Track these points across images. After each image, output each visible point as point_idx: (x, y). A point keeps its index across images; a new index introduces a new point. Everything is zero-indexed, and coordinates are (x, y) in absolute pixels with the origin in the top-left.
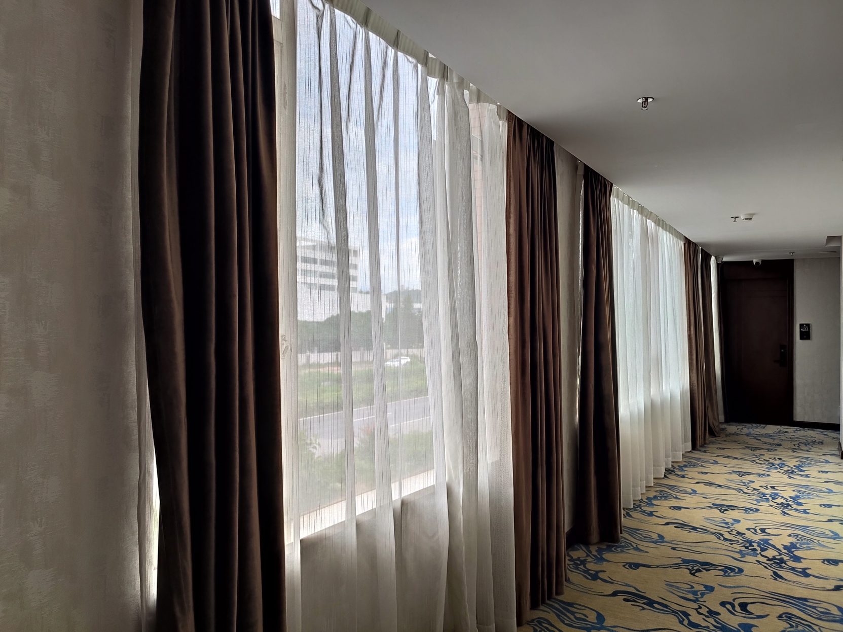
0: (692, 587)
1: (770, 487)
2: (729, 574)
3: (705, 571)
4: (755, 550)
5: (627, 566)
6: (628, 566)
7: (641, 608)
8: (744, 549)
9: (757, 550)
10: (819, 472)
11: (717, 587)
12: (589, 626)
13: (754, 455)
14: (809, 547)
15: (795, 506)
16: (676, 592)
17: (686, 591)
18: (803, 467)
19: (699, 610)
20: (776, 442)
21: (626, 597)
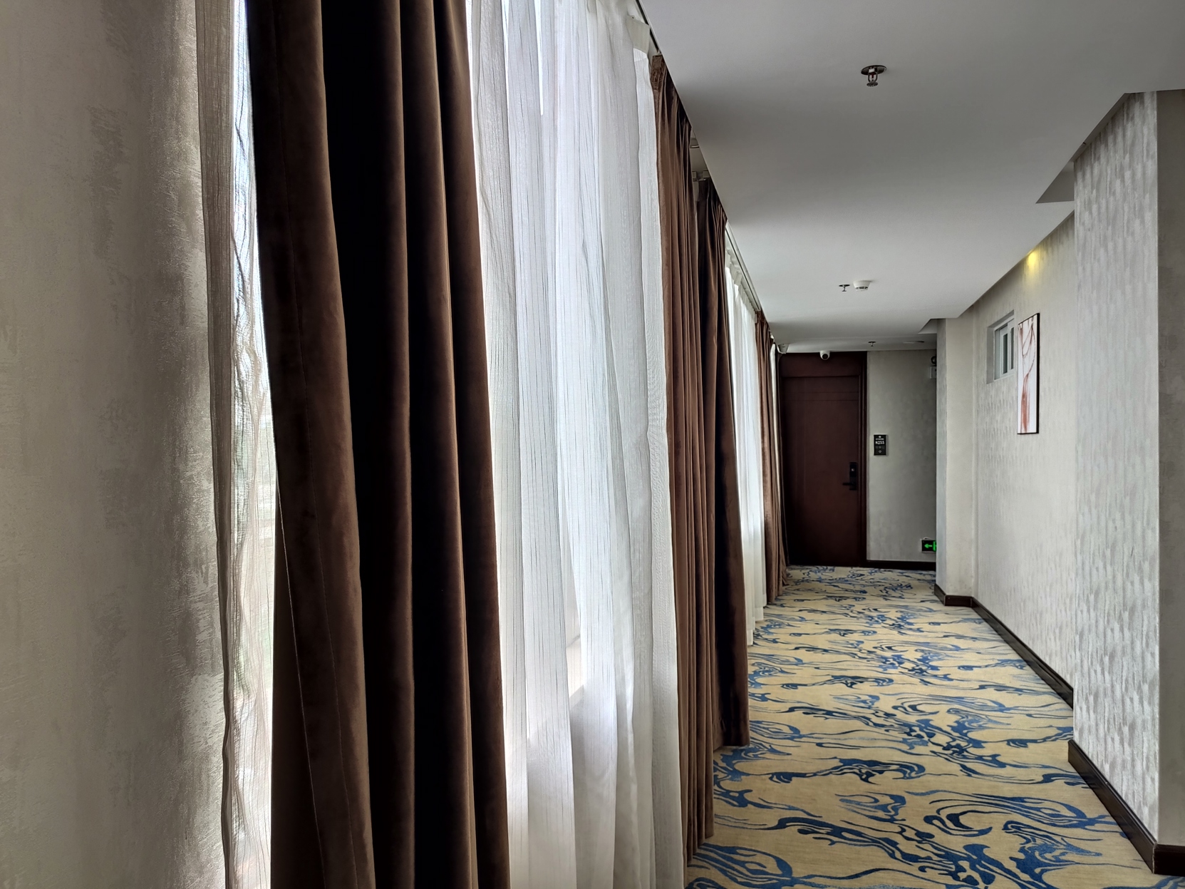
0: (876, 801)
1: (887, 647)
2: (909, 774)
3: (877, 774)
4: (919, 736)
5: (775, 779)
6: (777, 778)
7: (830, 842)
8: (906, 736)
9: (923, 737)
10: (930, 623)
11: (907, 797)
12: (775, 881)
13: (842, 606)
14: (980, 726)
15: (930, 671)
16: (860, 811)
17: (872, 807)
18: (908, 619)
19: (904, 834)
20: (858, 588)
21: (800, 827)
